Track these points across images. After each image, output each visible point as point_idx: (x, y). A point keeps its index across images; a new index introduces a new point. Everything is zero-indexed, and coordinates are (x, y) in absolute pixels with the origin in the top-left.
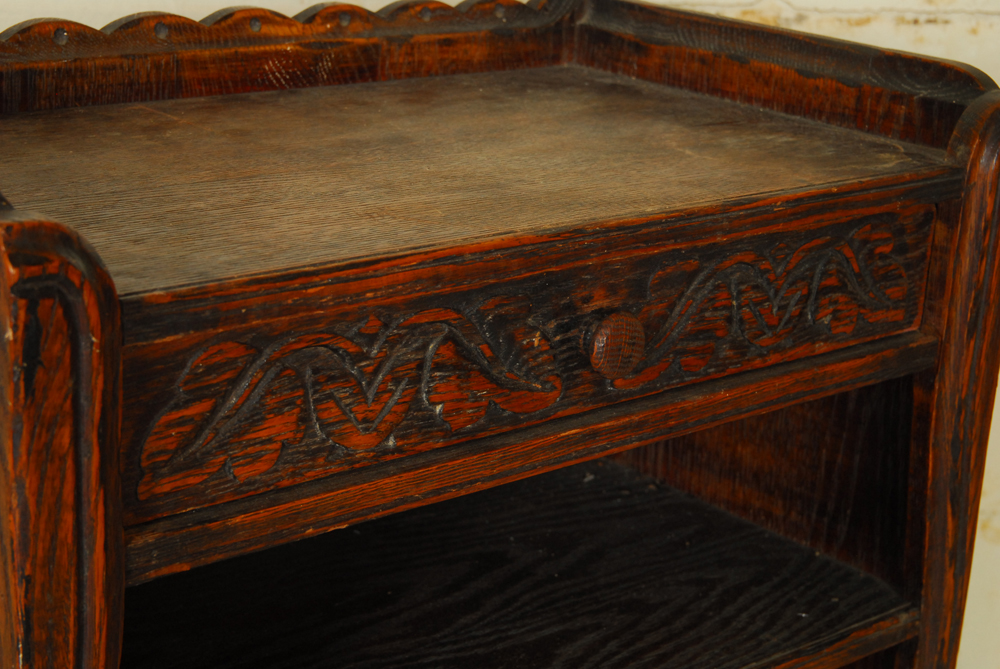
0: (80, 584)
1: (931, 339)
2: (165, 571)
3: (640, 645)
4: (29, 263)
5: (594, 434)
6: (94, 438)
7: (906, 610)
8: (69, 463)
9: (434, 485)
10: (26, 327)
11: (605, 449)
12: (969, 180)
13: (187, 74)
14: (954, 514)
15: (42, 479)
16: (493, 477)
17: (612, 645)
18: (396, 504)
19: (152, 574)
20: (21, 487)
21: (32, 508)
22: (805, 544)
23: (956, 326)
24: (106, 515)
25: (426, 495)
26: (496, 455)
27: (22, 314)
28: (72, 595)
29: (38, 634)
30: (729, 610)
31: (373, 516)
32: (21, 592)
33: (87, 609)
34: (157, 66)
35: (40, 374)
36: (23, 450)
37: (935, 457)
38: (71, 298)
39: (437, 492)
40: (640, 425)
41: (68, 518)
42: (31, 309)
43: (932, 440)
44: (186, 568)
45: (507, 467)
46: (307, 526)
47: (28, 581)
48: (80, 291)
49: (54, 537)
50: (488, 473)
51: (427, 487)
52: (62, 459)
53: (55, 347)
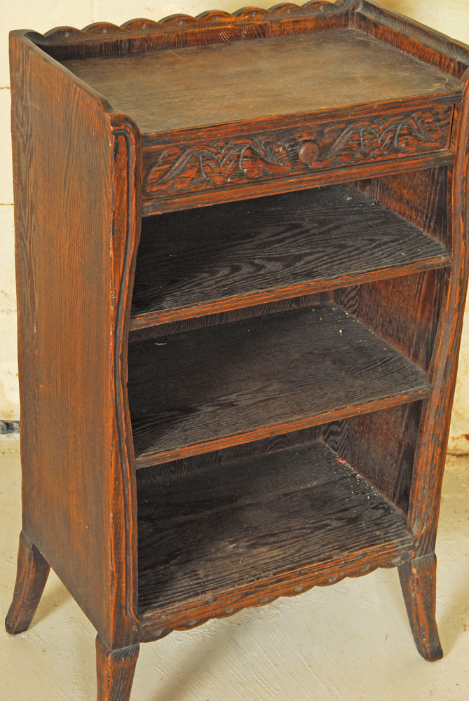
0: (128, 214)
1: (451, 154)
2: (154, 214)
4: (116, 126)
5: (301, 182)
6: (133, 174)
7: (445, 256)
8: (126, 180)
9: (242, 194)
10: (115, 143)
11: (306, 186)
12: (464, 96)
13: (189, 38)
14: (463, 220)
15: (118, 185)
16: (263, 193)
18: (229, 199)
19: (150, 214)
20: (112, 186)
21: (115, 192)
22: (422, 229)
23: (461, 150)
24: (136, 196)
25: (239, 197)
26: (264, 186)
27: (114, 140)
28: (126, 218)
29: (116, 228)
30: (377, 250)
31: (221, 203)
32: (112, 215)
33: (130, 222)
34: (178, 36)
35: (118, 155)
36: (113, 176)
37: (455, 199)
38: (127, 135)
39: (243, 197)
40: (319, 179)
41: (125, 196)
42: (116, 138)
43: (453, 192)
44: (160, 213)
45: (268, 190)
46: (198, 204)
47: (114, 212)
48: (130, 134)
49: (121, 200)
50: (261, 192)
51: (239, 195)
52: (124, 179)
53: (122, 149)
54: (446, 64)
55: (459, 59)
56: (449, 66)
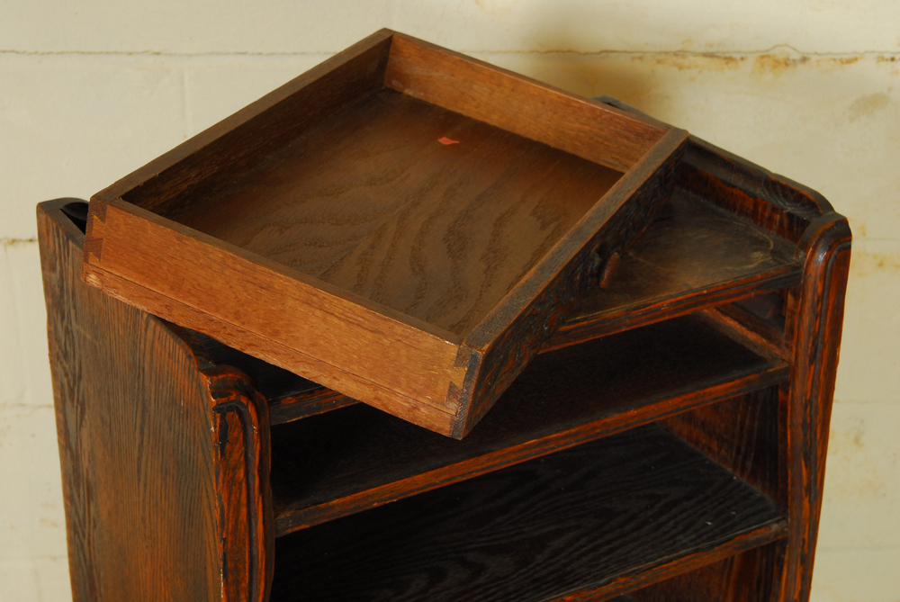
0: (251, 540)
1: (785, 365)
2: (296, 529)
3: (600, 541)
4: (222, 397)
5: (546, 442)
6: (256, 472)
7: (777, 522)
8: (244, 485)
9: (447, 476)
10: (220, 426)
11: (553, 448)
12: (806, 273)
14: (806, 466)
15: (230, 494)
16: (483, 469)
17: (583, 541)
18: (424, 488)
19: (290, 531)
20: (220, 498)
21: (226, 507)
22: (730, 470)
23: (801, 358)
24: (263, 507)
25: (442, 482)
26: (484, 458)
27: (218, 420)
28: (247, 546)
29: (230, 565)
30: (664, 518)
31: (412, 494)
32: (221, 546)
33: (255, 552)
35: (228, 446)
36: (220, 481)
37: (792, 434)
38: (242, 409)
39: (449, 480)
40: (576, 434)
41: (244, 510)
42: (223, 417)
43: (789, 423)
44: (307, 526)
45: (491, 463)
46: (374, 502)
47: (225, 540)
48: (246, 407)
49: (237, 520)
50: (479, 467)
51: (442, 478)
52: (240, 483)
53: (235, 433)
54: (767, 215)
55: (789, 209)
56: (771, 219)
